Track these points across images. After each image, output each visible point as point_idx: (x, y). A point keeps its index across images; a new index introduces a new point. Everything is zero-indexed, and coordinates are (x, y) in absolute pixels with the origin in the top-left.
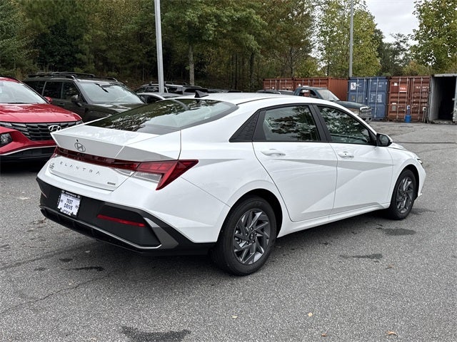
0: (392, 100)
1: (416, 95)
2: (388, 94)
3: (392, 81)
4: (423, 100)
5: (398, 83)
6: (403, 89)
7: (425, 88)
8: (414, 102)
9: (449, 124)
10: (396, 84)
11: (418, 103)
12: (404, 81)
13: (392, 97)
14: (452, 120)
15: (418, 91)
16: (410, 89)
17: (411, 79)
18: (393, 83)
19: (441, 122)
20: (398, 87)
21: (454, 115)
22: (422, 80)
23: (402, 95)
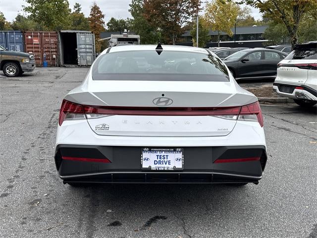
0: (28, 50)
1: (46, 46)
2: (24, 45)
3: (26, 34)
4: (52, 50)
5: (31, 36)
6: (36, 41)
7: (53, 40)
8: (46, 51)
9: (76, 67)
10: (30, 37)
11: (49, 52)
12: (36, 34)
13: (28, 48)
14: (77, 64)
15: (48, 43)
16: (41, 41)
17: (41, 33)
18: (27, 36)
19: (70, 66)
20: (32, 39)
21: (79, 60)
22: (49, 34)
23: (36, 46)
